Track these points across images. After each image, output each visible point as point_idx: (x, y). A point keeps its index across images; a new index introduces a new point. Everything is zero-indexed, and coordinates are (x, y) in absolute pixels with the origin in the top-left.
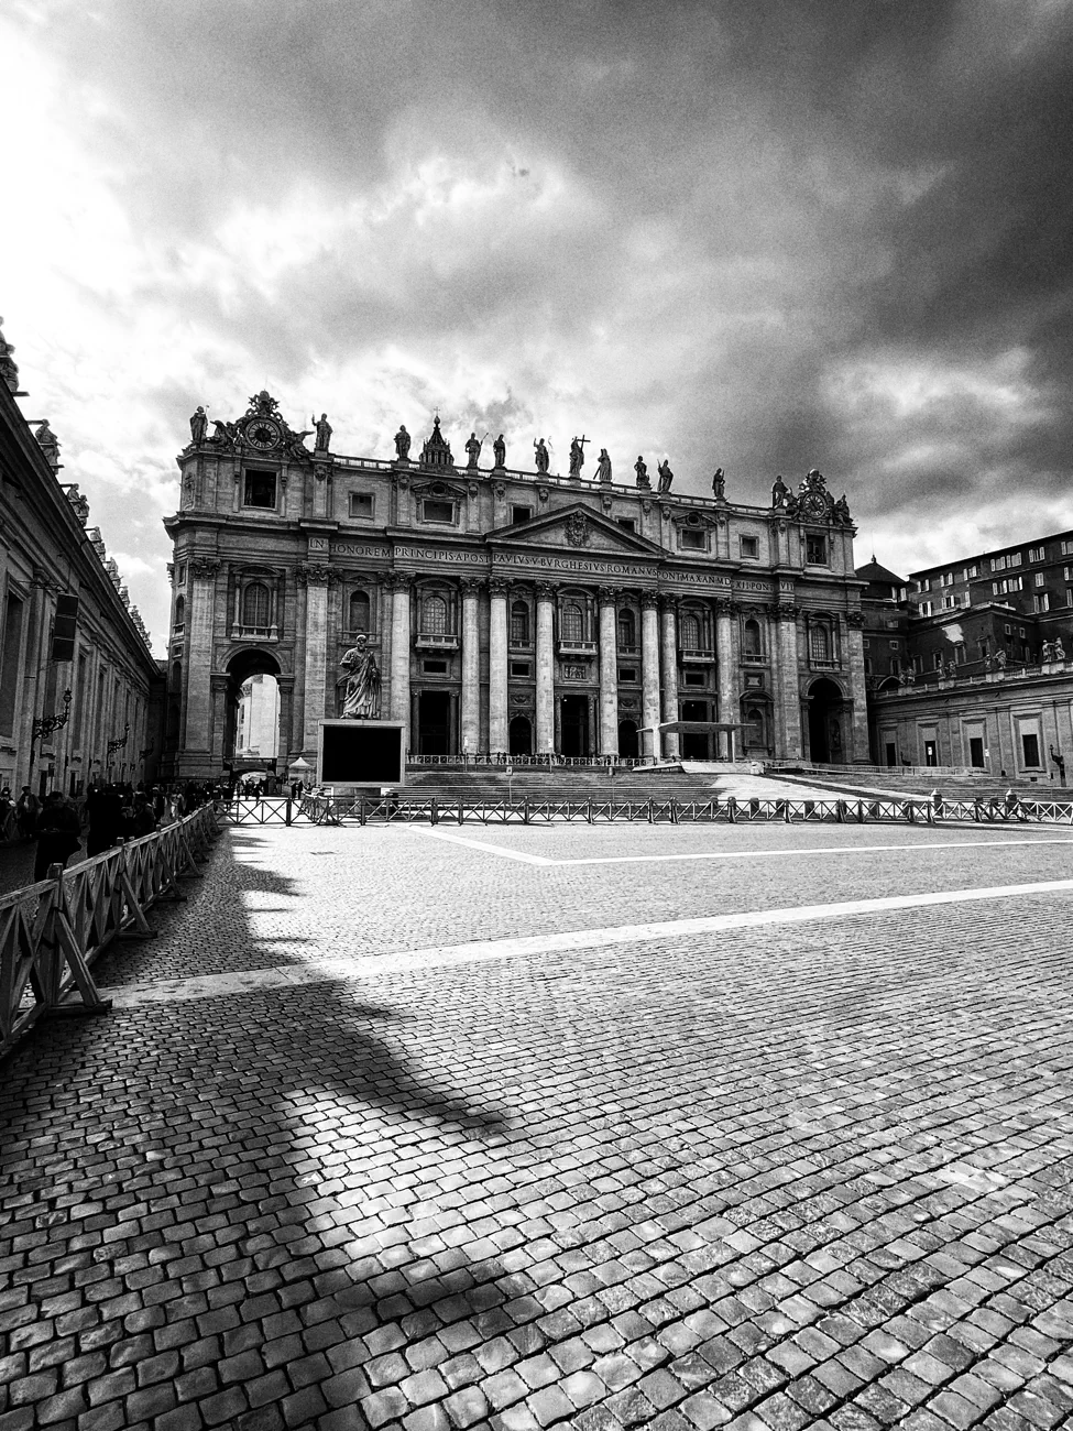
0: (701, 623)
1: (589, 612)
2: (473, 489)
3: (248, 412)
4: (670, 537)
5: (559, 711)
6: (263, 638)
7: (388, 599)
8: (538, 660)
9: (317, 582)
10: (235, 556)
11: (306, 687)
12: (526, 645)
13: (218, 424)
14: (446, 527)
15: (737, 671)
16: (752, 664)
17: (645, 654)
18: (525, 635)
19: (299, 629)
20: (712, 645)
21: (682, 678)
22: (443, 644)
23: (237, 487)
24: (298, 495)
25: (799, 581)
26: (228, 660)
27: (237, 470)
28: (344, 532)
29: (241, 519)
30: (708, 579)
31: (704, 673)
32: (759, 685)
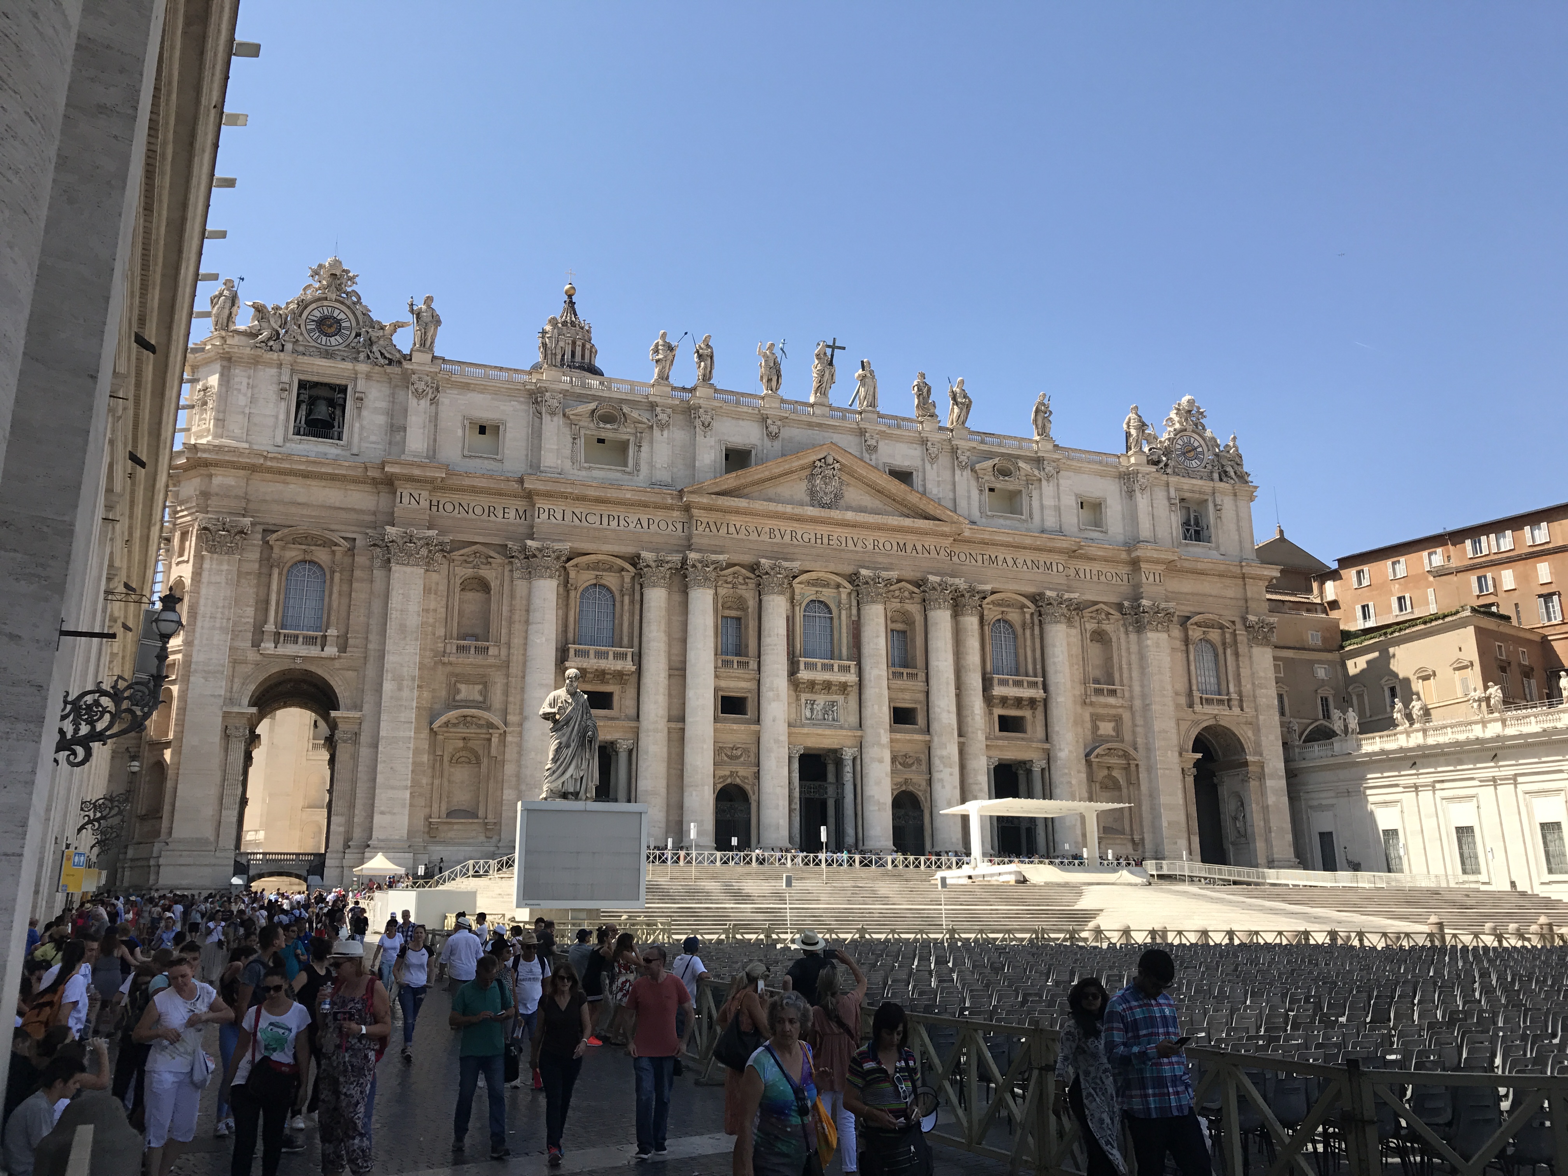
0: (1019, 631)
1: (844, 613)
2: (663, 417)
3: (305, 289)
4: (969, 497)
5: (796, 775)
6: (314, 651)
7: (521, 586)
8: (763, 689)
9: (409, 558)
10: (273, 517)
11: (383, 733)
12: (744, 665)
13: (260, 310)
14: (619, 475)
15: (1079, 709)
16: (1102, 699)
17: (933, 682)
18: (740, 650)
19: (373, 637)
20: (1039, 667)
21: (990, 721)
22: (611, 664)
23: (283, 405)
24: (381, 420)
25: (1172, 568)
26: (253, 687)
27: (285, 378)
28: (455, 481)
29: (288, 457)
30: (1029, 563)
31: (1026, 713)
32: (1114, 734)
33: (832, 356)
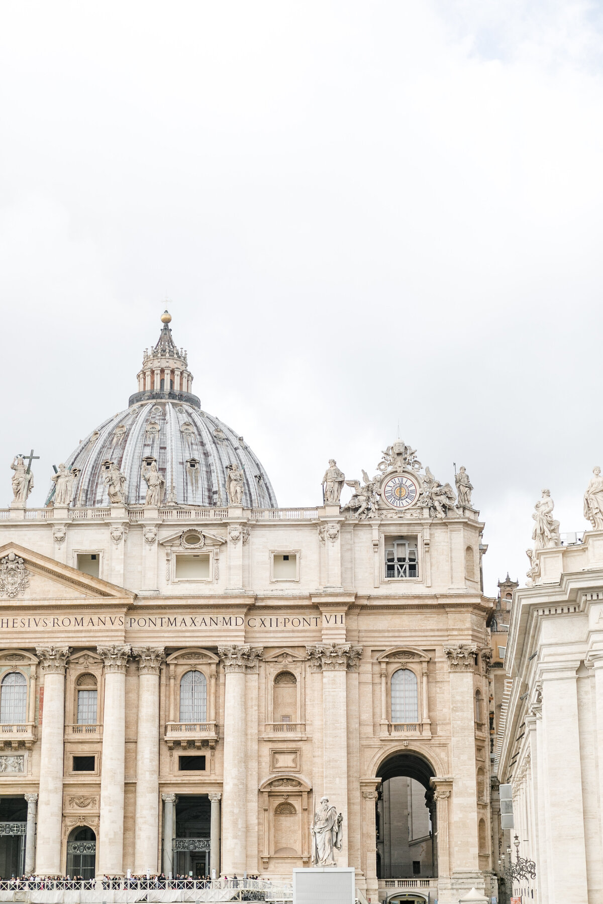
1: (32, 682)
4: (154, 568)
15: (255, 746)
16: (282, 735)
21: (171, 762)
25: (360, 609)
30: (208, 621)
31: (207, 753)
32: (293, 765)
33: (30, 465)
